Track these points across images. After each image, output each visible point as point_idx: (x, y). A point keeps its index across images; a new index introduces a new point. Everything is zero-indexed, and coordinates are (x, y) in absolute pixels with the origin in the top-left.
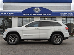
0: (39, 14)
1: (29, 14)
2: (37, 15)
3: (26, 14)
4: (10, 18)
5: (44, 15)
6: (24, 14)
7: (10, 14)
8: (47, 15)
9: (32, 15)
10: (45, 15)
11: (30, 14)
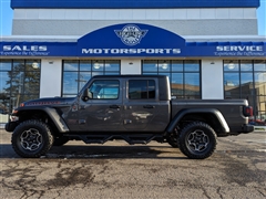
0: (139, 51)
1: (100, 51)
3: (91, 51)
4: (35, 65)
5: (157, 51)
6: (85, 51)
8: (168, 51)
9: (112, 51)
10: (162, 51)
11: (106, 51)
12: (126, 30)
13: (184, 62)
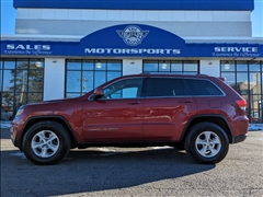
0: (140, 51)
1: (103, 51)
3: (94, 50)
9: (115, 51)
10: (162, 51)
11: (109, 51)
12: (127, 31)
13: (183, 62)
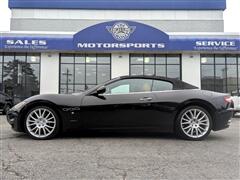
2: (119, 49)
3: (86, 45)
5: (144, 45)
6: (80, 45)
7: (33, 42)
8: (153, 46)
10: (148, 46)
13: (166, 56)
